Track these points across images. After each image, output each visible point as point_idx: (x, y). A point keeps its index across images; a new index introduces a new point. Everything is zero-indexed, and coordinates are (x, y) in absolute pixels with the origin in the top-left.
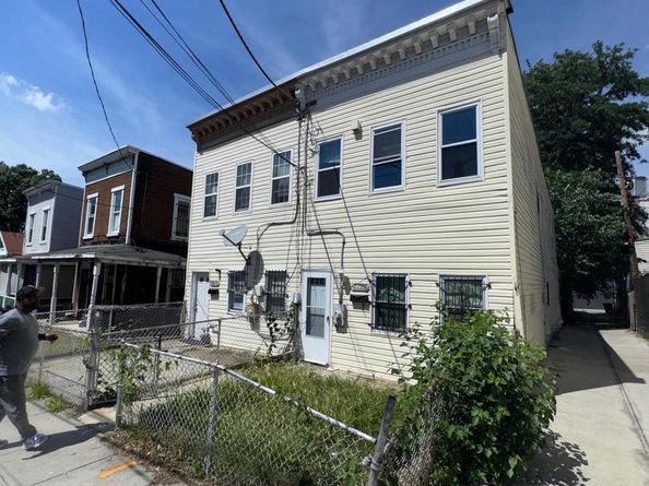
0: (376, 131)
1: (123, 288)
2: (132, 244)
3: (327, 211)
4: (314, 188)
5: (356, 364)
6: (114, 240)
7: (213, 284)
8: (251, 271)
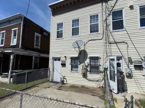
0: (140, 7)
1: (19, 63)
2: (22, 48)
3: (118, 35)
4: (111, 27)
5: (138, 90)
6: (14, 47)
7: (62, 61)
8: (82, 57)
